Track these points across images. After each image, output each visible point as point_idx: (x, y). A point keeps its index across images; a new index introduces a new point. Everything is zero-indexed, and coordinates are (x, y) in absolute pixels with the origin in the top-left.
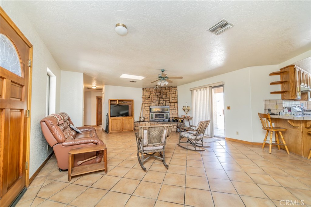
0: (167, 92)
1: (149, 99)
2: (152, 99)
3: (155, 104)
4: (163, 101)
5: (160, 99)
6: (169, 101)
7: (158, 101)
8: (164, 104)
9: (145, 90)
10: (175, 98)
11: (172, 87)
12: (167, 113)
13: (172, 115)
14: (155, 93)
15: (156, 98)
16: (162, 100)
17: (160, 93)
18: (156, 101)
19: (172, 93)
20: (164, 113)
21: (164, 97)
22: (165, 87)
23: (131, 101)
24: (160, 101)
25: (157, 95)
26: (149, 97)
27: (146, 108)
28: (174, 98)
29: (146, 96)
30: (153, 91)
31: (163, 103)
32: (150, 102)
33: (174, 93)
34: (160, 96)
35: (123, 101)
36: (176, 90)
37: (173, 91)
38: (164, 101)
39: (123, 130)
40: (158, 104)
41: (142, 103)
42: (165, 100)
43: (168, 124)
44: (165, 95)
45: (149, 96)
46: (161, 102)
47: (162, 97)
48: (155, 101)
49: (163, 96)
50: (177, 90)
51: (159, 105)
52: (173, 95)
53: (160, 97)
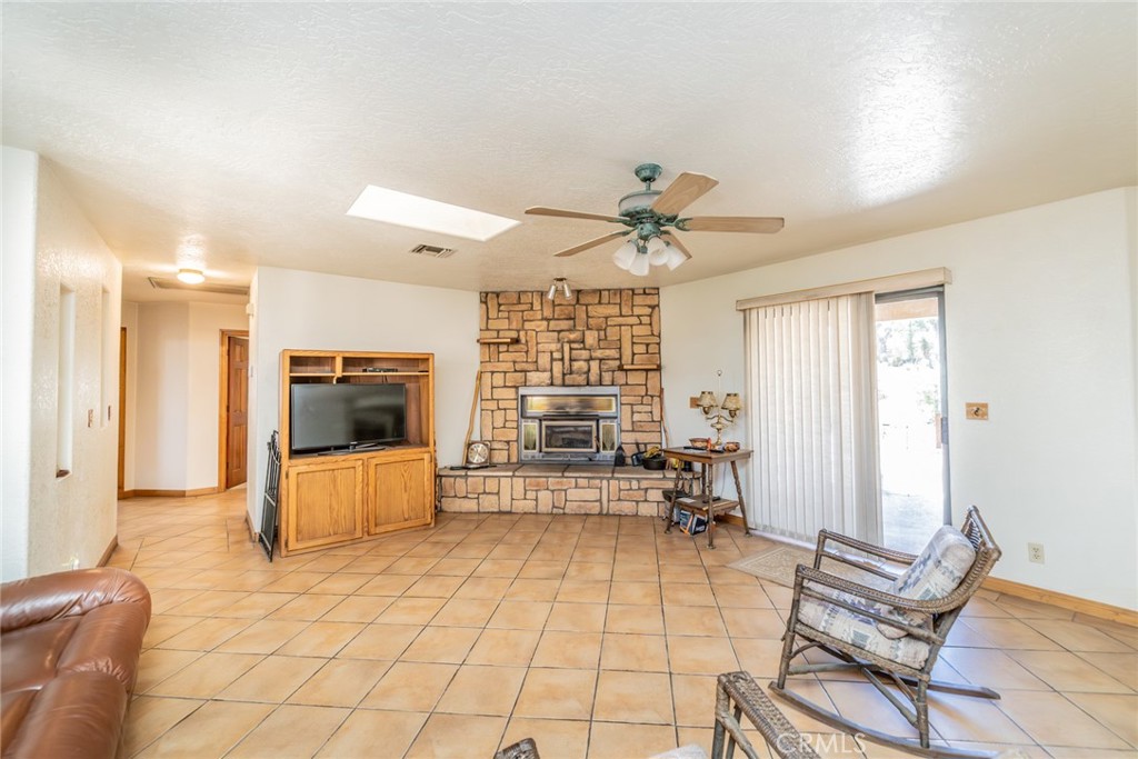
0: (606, 318)
1: (516, 347)
2: (533, 352)
3: (548, 374)
4: (588, 361)
5: (571, 349)
6: (620, 359)
7: (562, 359)
8: (593, 377)
9: (492, 303)
10: (647, 345)
11: (633, 294)
12: (608, 423)
13: (633, 431)
14: (548, 320)
15: (554, 347)
16: (585, 354)
17: (571, 319)
18: (552, 360)
19: (634, 320)
20: (594, 424)
21: (591, 338)
22: (600, 291)
23: (420, 362)
24: (571, 360)
25: (559, 332)
26: (516, 341)
27: (498, 393)
28: (640, 349)
29: (498, 331)
30: (537, 306)
31: (586, 369)
32: (518, 367)
33: (641, 324)
34: (572, 336)
35: (369, 361)
36: (653, 307)
37: (637, 311)
38: (591, 359)
39: (372, 531)
40: (564, 375)
41: (477, 368)
42: (598, 354)
43: (618, 479)
44: (598, 330)
45: (514, 335)
46: (576, 365)
47: (583, 342)
48: (544, 360)
49: (587, 333)
50: (658, 306)
51: (567, 382)
52: (638, 330)
53: (570, 342)
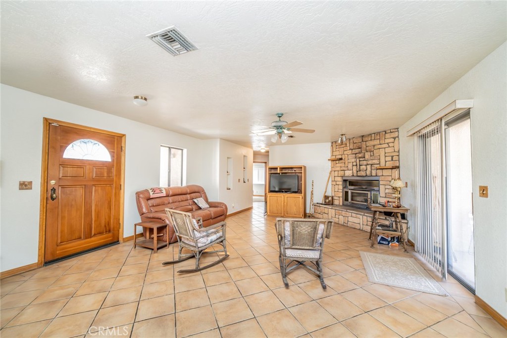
0: (374, 146)
1: (340, 161)
2: (346, 162)
3: (351, 171)
4: (366, 165)
5: (360, 161)
6: (379, 164)
7: (357, 165)
8: (368, 173)
9: (334, 145)
10: (392, 157)
11: (386, 133)
12: (375, 193)
13: (385, 197)
14: (352, 150)
15: (354, 160)
16: (365, 163)
17: (360, 148)
18: (353, 165)
19: (386, 145)
20: (369, 193)
21: (367, 155)
22: (371, 134)
24: (360, 165)
25: (356, 154)
26: (341, 159)
27: (337, 179)
28: (389, 159)
29: (336, 156)
30: (348, 145)
31: (365, 169)
32: (342, 169)
33: (389, 147)
34: (360, 155)
36: (394, 138)
37: (387, 141)
38: (368, 165)
39: (286, 215)
40: (357, 172)
41: (330, 170)
42: (370, 162)
43: (366, 216)
44: (370, 152)
45: (340, 157)
46: (362, 167)
47: (364, 157)
48: (350, 166)
49: (366, 153)
50: (398, 137)
51: (359, 175)
52: (388, 150)
53: (359, 158)
